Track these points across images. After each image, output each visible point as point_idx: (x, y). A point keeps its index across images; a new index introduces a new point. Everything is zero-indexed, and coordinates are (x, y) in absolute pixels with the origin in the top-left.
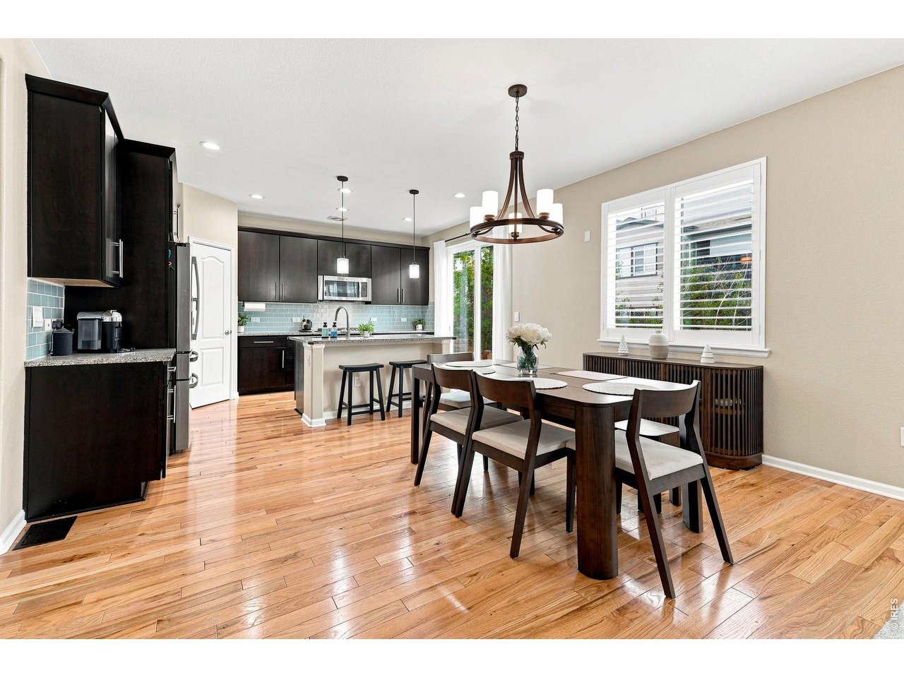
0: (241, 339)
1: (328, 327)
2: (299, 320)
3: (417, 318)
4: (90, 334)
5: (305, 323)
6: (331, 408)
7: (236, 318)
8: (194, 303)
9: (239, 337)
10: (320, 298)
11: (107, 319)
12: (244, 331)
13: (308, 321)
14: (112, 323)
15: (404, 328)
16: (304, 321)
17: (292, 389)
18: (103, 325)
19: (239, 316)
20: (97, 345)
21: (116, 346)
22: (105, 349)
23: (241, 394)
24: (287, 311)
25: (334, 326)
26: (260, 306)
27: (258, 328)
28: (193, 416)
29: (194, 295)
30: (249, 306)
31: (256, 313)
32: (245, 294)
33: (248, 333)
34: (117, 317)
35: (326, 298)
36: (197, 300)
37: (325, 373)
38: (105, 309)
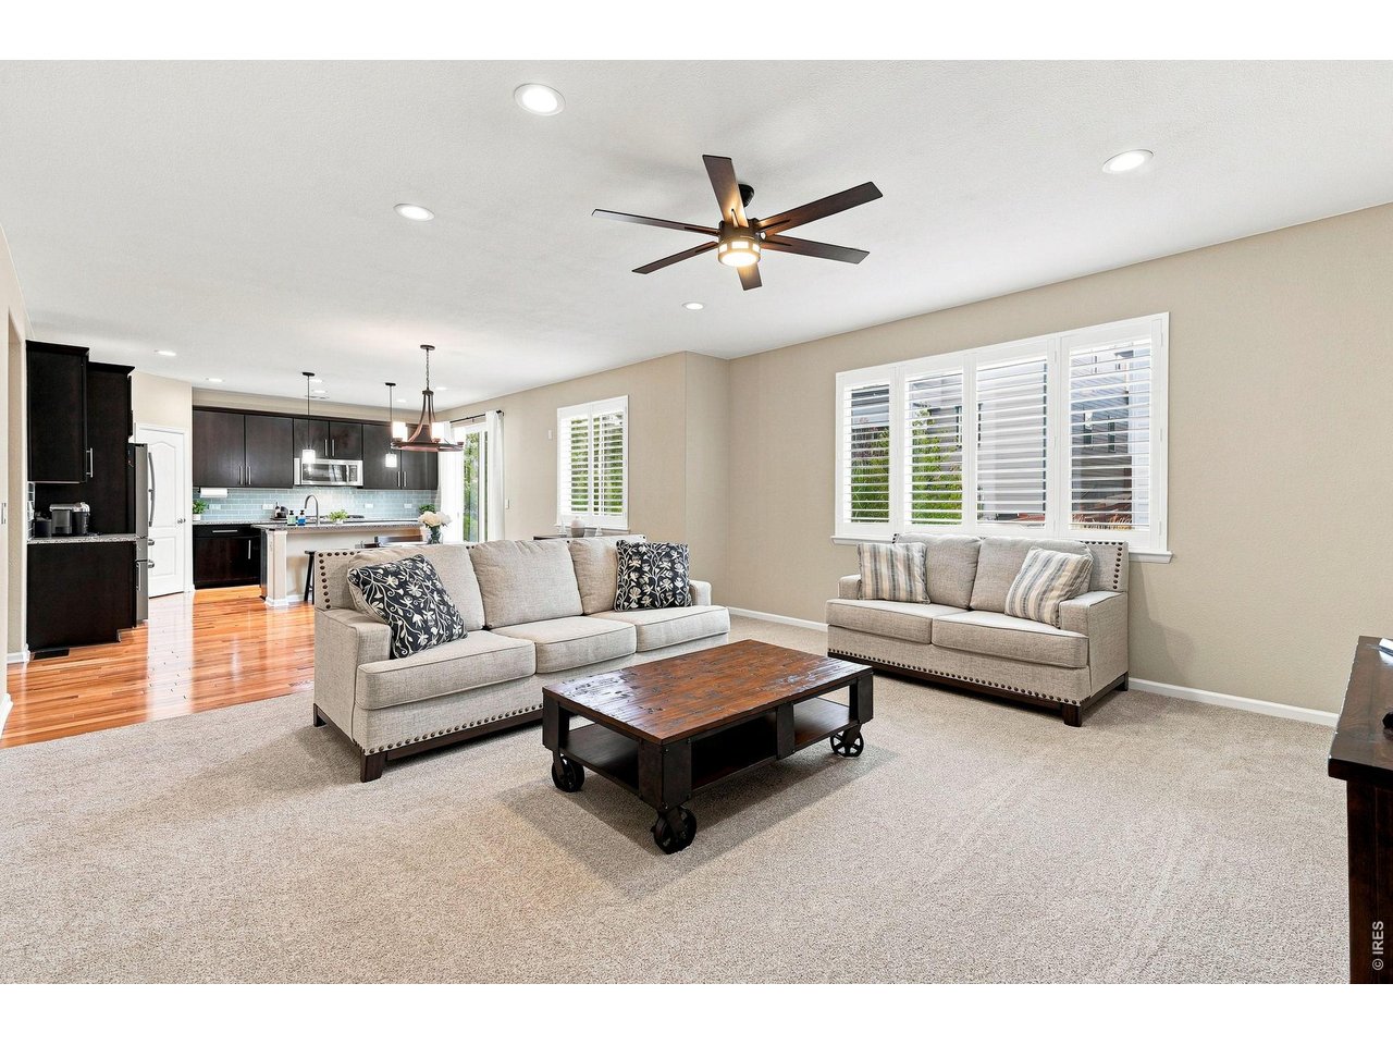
0: (197, 529)
1: (295, 515)
2: (271, 507)
3: (425, 503)
4: (63, 521)
5: (279, 511)
6: (297, 591)
7: (190, 505)
8: (149, 494)
9: (194, 526)
10: (297, 482)
11: (76, 509)
12: (199, 519)
13: (283, 509)
14: (81, 513)
15: (404, 516)
16: (277, 508)
17: (257, 582)
18: (73, 515)
19: (194, 502)
20: (68, 530)
21: (85, 531)
22: (75, 533)
23: (197, 588)
24: (255, 497)
25: (302, 514)
26: (222, 492)
27: (219, 516)
28: (151, 603)
29: (150, 487)
30: (206, 492)
31: (216, 500)
32: (201, 479)
33: (205, 522)
34: (86, 508)
35: (303, 483)
36: (152, 491)
37: (289, 560)
38: (76, 502)
